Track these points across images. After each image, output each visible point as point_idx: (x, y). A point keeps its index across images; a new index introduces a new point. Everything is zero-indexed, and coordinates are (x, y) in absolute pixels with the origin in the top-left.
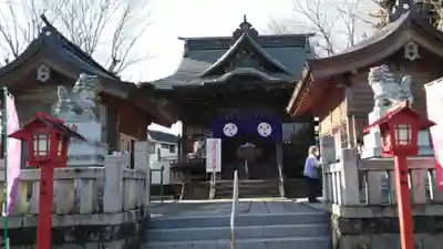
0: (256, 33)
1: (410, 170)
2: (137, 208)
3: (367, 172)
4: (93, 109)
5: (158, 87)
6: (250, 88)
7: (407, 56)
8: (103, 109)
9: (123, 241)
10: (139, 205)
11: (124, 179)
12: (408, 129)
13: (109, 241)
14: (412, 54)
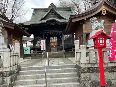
0: (56, 6)
1: (103, 52)
2: (16, 64)
3: (89, 52)
4: (1, 32)
5: (25, 24)
6: (54, 24)
7: (103, 13)
8: (6, 32)
9: (11, 76)
10: (17, 64)
11: (10, 56)
12: (103, 39)
13: (5, 76)
14: (104, 13)
